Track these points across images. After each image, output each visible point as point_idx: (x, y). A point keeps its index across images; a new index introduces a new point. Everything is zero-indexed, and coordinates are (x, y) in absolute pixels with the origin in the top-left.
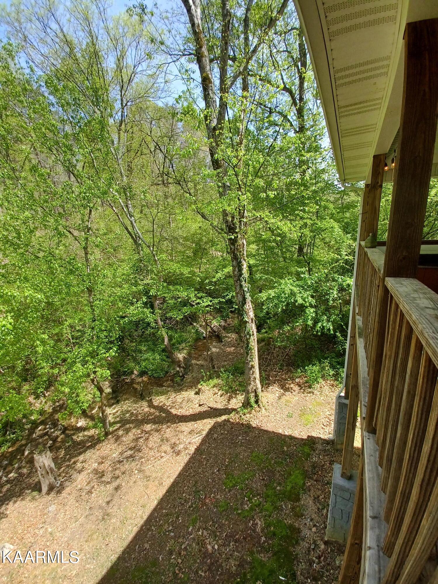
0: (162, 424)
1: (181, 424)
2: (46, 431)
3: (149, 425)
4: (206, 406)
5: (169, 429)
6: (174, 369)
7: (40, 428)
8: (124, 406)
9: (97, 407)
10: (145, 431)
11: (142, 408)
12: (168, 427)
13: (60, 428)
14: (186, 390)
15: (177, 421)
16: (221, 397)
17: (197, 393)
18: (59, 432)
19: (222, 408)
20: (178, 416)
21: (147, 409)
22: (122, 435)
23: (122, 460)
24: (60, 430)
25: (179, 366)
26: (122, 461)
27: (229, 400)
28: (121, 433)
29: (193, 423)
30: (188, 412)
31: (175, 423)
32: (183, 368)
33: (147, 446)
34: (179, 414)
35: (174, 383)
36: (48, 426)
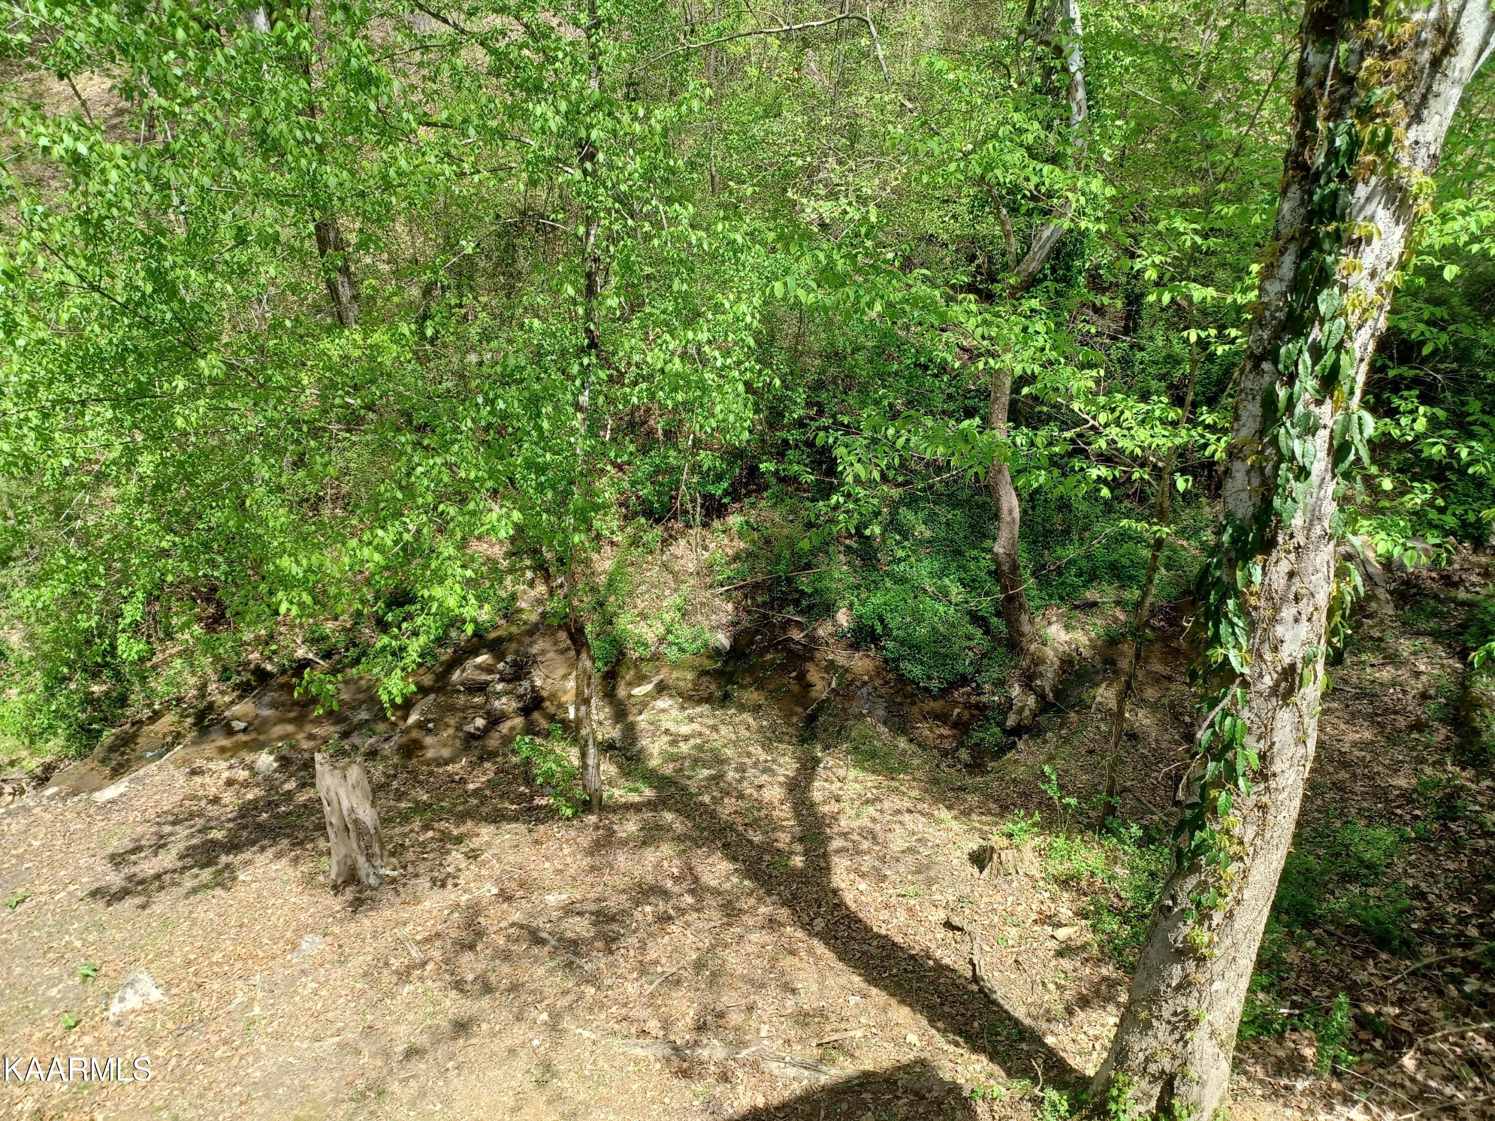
0: (769, 893)
1: (820, 948)
2: (489, 678)
3: (725, 866)
4: (965, 948)
5: (765, 937)
6: (1000, 683)
7: (479, 660)
8: (724, 730)
9: (656, 680)
10: (696, 880)
11: (765, 778)
12: (772, 924)
13: (521, 690)
14: (966, 813)
15: (819, 924)
16: (1060, 954)
17: (980, 859)
18: (514, 705)
19: (1020, 1013)
20: (840, 905)
21: (774, 793)
22: (624, 843)
23: (544, 935)
24: (520, 697)
25: (1028, 680)
26: (542, 942)
27: (1084, 1002)
28: (630, 827)
29: (857, 980)
30: (884, 915)
31: (807, 927)
32: (1041, 696)
33: (643, 947)
34: (849, 898)
35: (961, 744)
36: (501, 666)
